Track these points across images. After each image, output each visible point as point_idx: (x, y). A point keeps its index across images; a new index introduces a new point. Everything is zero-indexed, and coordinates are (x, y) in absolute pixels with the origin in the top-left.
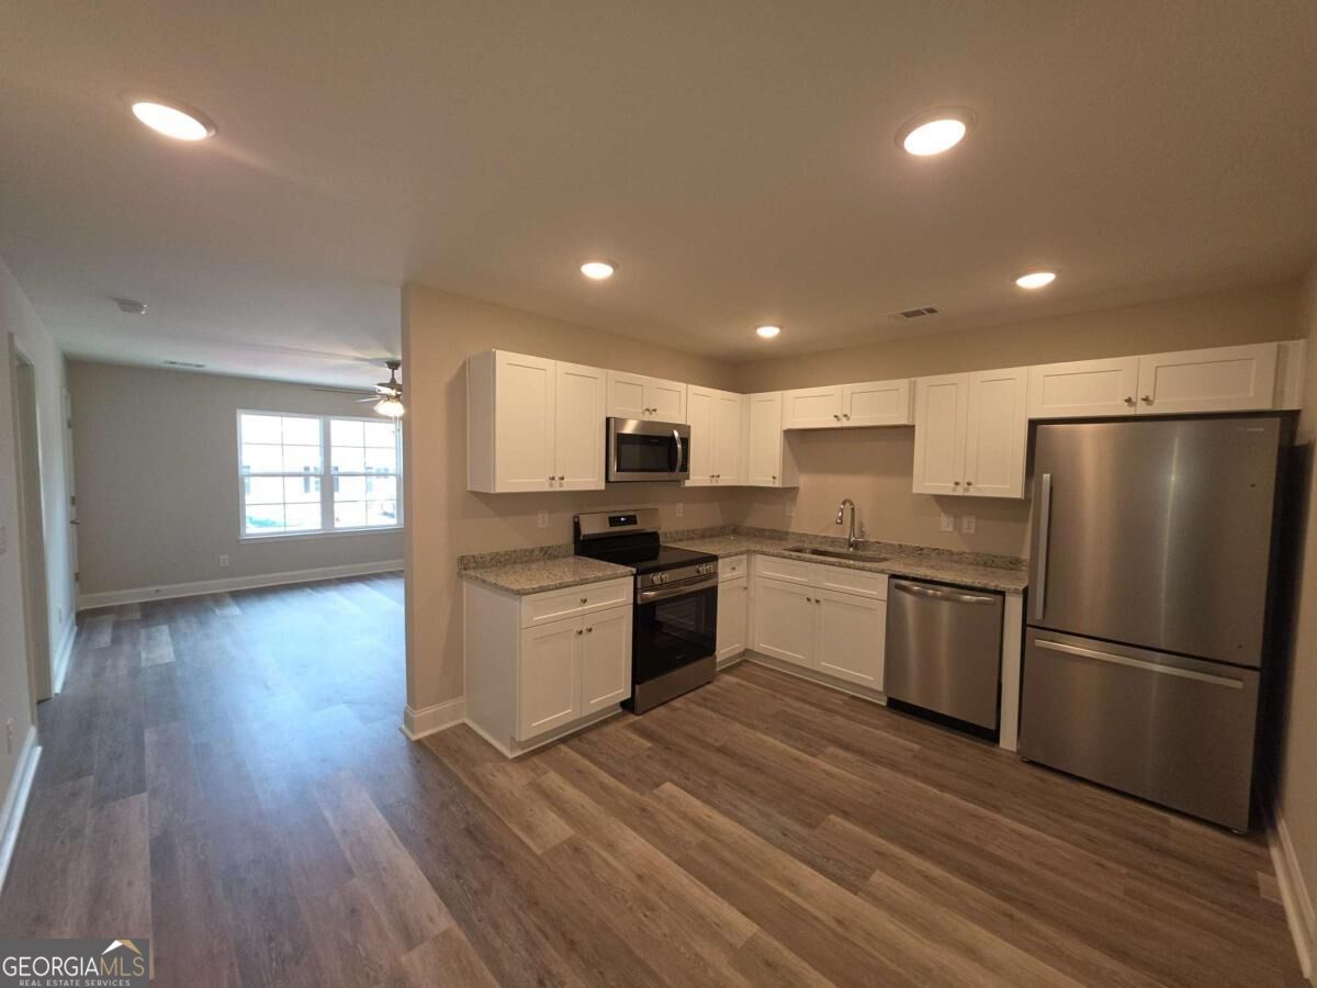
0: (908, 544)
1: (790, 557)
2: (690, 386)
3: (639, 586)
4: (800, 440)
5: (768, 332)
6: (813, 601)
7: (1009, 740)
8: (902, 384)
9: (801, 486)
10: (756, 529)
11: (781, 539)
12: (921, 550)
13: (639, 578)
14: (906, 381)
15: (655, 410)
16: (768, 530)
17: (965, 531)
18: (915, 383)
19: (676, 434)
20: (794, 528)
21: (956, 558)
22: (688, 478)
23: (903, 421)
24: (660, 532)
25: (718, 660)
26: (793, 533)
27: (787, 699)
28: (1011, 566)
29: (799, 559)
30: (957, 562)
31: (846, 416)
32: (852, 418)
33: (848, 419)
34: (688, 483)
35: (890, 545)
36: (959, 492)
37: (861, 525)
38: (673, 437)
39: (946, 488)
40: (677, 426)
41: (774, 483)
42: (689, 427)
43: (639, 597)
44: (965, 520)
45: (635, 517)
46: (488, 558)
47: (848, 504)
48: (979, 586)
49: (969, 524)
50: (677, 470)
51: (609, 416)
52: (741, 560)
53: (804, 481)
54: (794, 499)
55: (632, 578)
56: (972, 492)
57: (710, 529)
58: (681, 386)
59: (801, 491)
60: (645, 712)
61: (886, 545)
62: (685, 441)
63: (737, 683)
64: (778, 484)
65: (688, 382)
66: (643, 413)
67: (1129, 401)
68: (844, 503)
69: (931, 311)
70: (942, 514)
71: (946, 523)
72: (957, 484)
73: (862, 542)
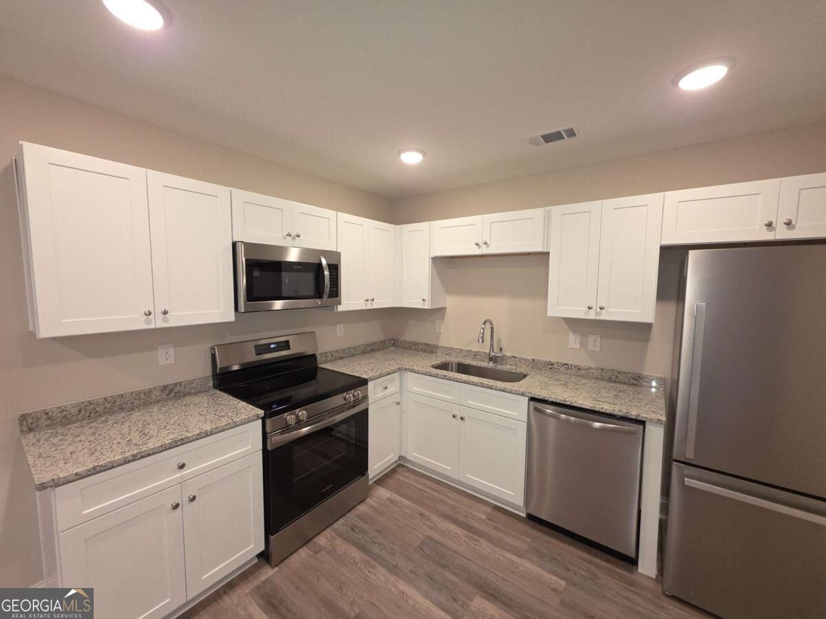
0: (540, 359)
1: (436, 376)
2: (339, 213)
3: (268, 430)
4: (446, 265)
5: (412, 158)
6: (458, 417)
7: (648, 565)
8: (537, 213)
9: (447, 306)
10: (411, 343)
11: (432, 352)
12: (552, 365)
13: (268, 421)
14: (541, 210)
15: (298, 236)
16: (421, 344)
17: (590, 348)
18: (549, 211)
19: (324, 262)
20: (443, 342)
21: (583, 372)
22: (340, 304)
23: (538, 248)
24: (318, 353)
25: (370, 477)
26: (442, 347)
27: (435, 518)
28: (635, 382)
29: (445, 378)
30: (583, 376)
31: (485, 243)
32: (491, 246)
33: (488, 246)
34: (340, 308)
35: (525, 360)
36: (592, 316)
37: (499, 340)
38: (320, 264)
39: (578, 312)
40: (325, 253)
41: (424, 305)
42: (340, 253)
43: (268, 441)
44: (591, 339)
45: (287, 342)
46: (74, 411)
47: (488, 324)
48: (619, 414)
49: (594, 342)
50: (325, 296)
51: (235, 240)
52: (393, 379)
53: (450, 302)
54: (442, 318)
55: (260, 421)
56: (604, 316)
57: (370, 345)
58: (331, 213)
59: (448, 310)
60: (282, 561)
61: (521, 359)
62: (335, 269)
63: (389, 499)
64: (427, 306)
65: (337, 210)
66: (284, 238)
67: (769, 225)
68: (485, 323)
69: (571, 133)
70: (570, 333)
71: (573, 341)
72: (590, 308)
73: (500, 357)
